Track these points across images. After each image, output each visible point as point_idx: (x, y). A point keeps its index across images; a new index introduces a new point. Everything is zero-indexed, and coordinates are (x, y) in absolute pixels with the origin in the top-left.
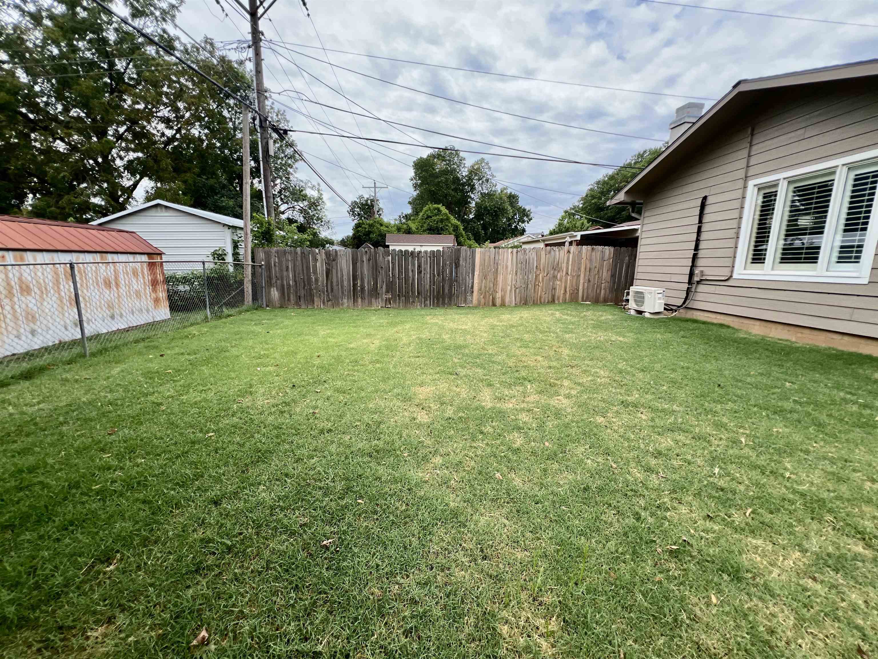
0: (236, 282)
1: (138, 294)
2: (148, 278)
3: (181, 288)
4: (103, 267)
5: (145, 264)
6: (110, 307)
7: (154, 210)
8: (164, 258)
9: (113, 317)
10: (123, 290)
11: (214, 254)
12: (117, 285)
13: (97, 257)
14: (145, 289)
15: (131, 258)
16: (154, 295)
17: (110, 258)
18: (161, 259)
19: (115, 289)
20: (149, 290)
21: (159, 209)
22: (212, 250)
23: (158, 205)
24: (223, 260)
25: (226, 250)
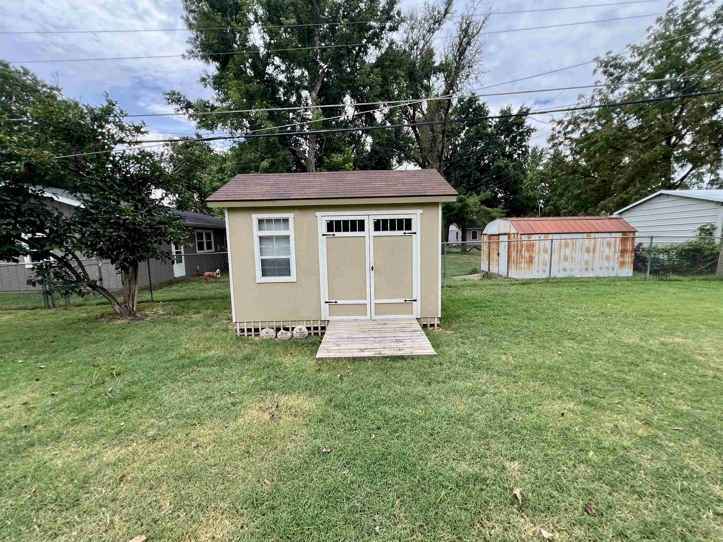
0: (711, 254)
1: (608, 258)
2: (619, 247)
3: (661, 256)
4: (587, 241)
5: (618, 239)
6: (586, 263)
7: (658, 198)
8: (637, 234)
9: (587, 269)
10: (597, 255)
11: (702, 229)
12: (594, 251)
13: (585, 235)
14: (614, 254)
15: (608, 235)
16: (620, 259)
17: (593, 235)
18: (634, 235)
19: (592, 254)
20: (618, 255)
21: (662, 197)
22: (699, 226)
23: (661, 195)
24: (711, 234)
25: (716, 225)
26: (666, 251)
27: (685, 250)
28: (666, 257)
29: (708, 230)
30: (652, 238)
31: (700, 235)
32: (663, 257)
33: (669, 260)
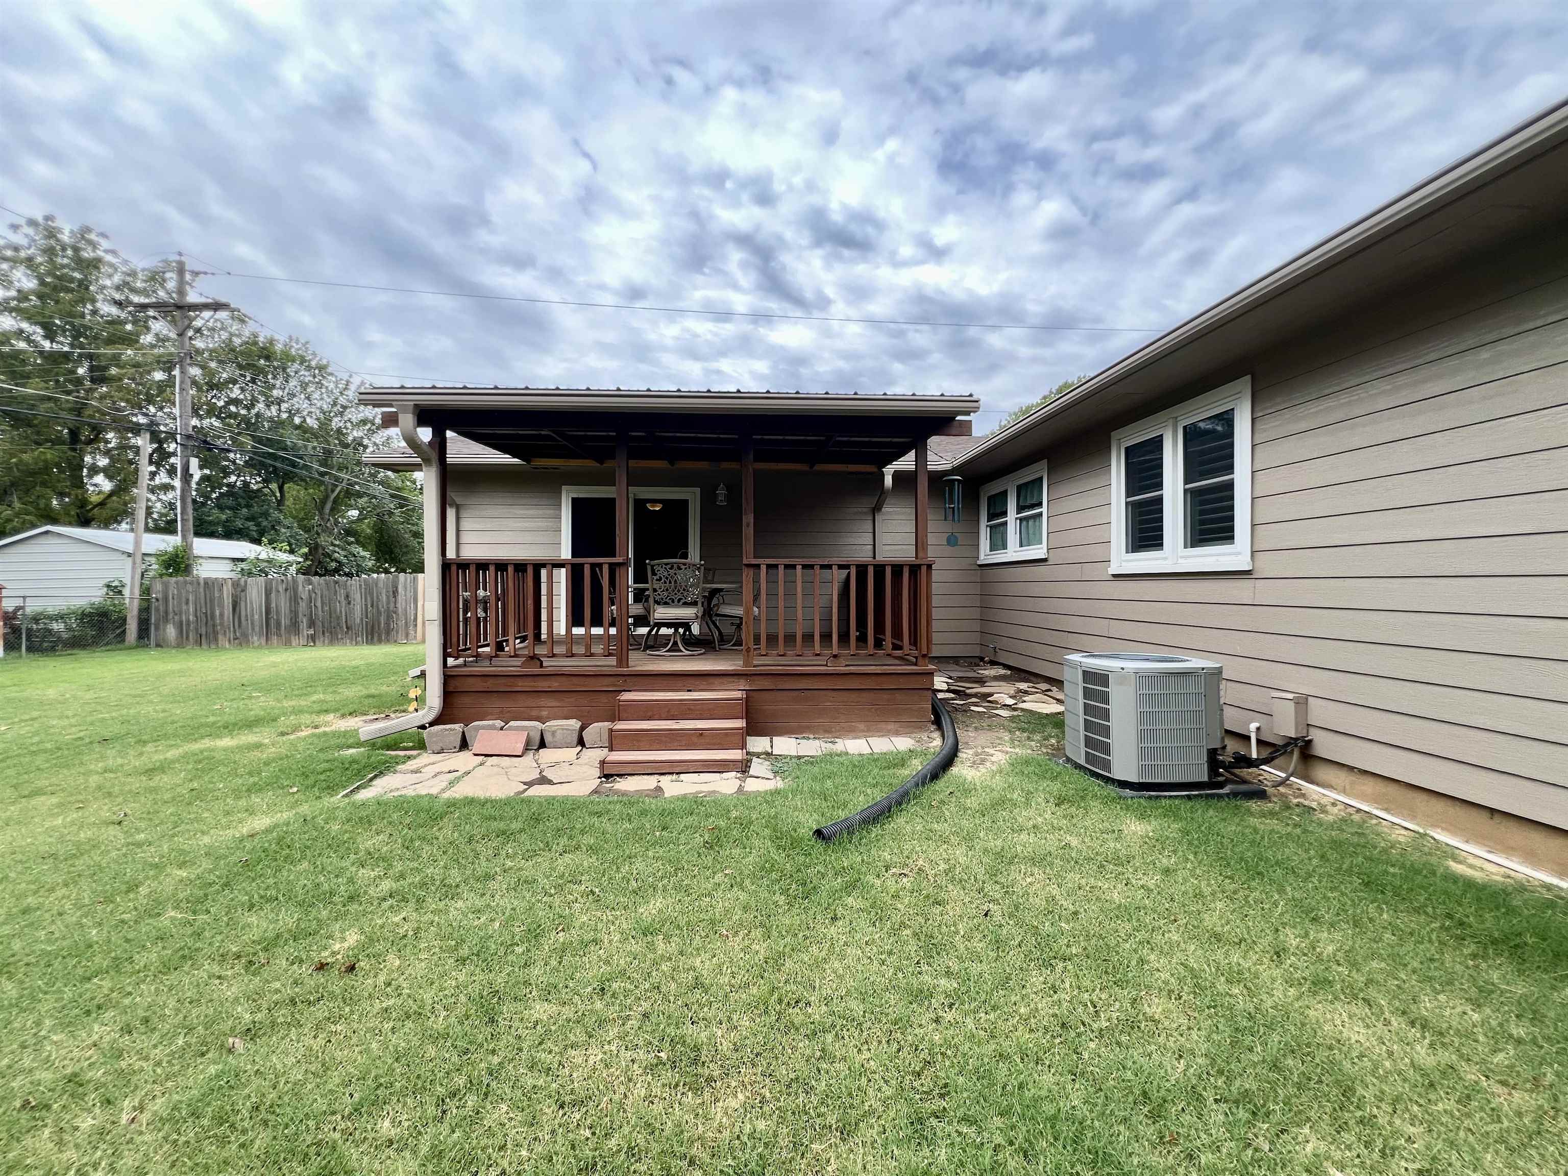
3: (53, 626)
7: (43, 537)
11: (108, 587)
21: (49, 536)
22: (106, 581)
23: (47, 532)
24: (120, 592)
25: (124, 581)
26: (60, 617)
27: (90, 615)
28: (62, 626)
29: (116, 587)
30: (24, 597)
31: (107, 594)
32: (57, 626)
33: (69, 629)
